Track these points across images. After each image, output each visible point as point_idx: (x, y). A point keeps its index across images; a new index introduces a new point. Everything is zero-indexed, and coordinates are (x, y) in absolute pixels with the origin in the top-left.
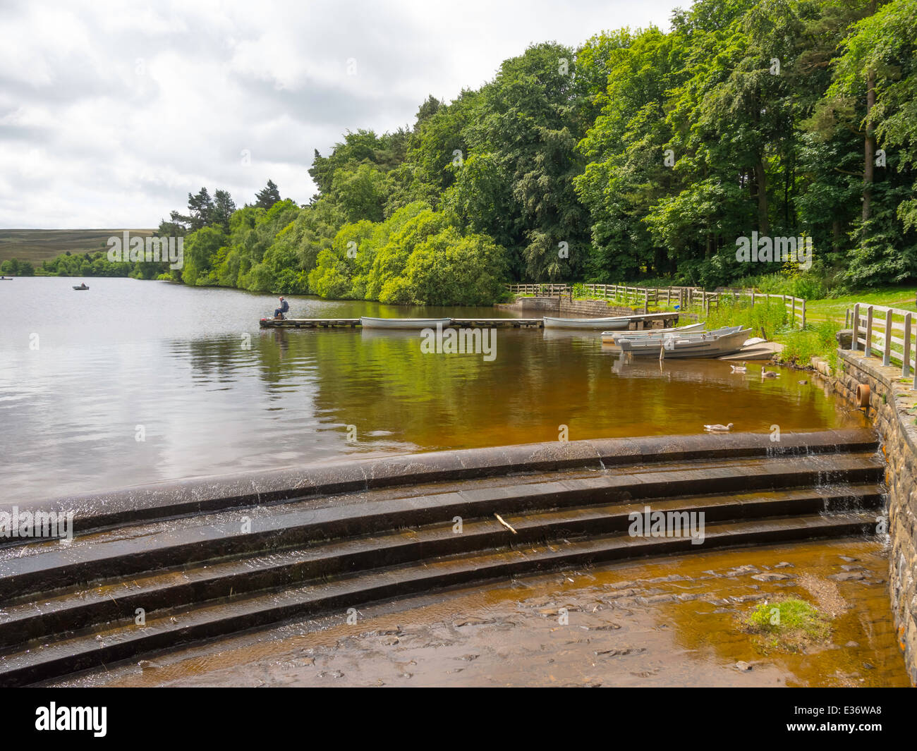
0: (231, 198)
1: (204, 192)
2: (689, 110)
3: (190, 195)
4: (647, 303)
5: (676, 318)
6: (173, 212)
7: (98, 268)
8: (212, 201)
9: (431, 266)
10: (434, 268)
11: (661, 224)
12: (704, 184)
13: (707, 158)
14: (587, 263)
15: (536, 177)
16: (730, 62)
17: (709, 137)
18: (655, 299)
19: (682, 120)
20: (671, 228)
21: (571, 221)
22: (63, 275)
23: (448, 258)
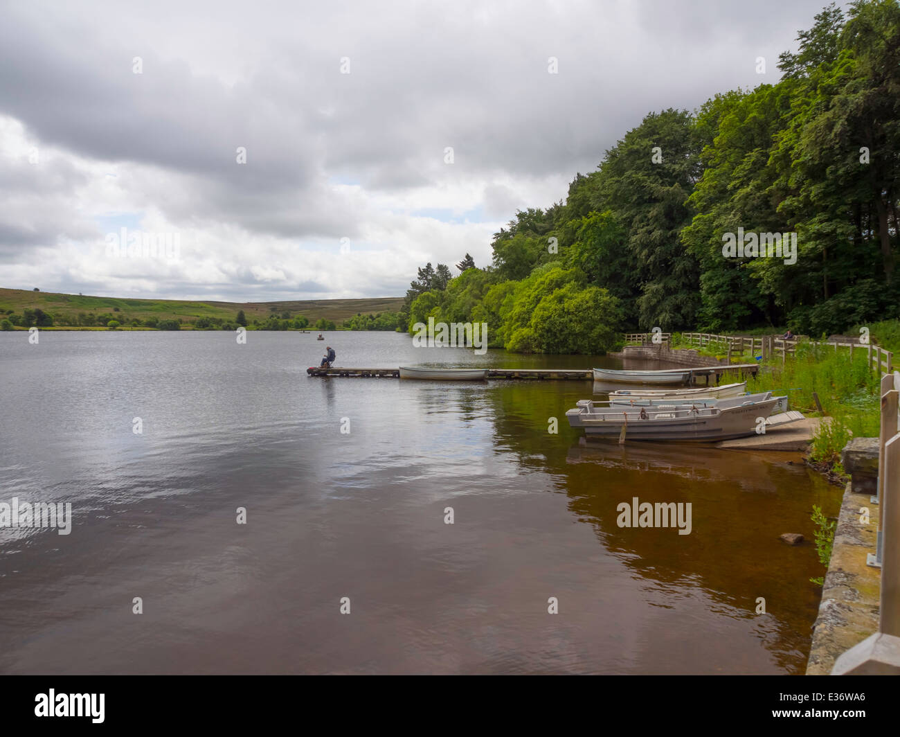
0: (449, 270)
1: (429, 265)
2: (792, 148)
3: (419, 269)
4: (730, 353)
5: (755, 371)
6: (413, 282)
7: (377, 325)
8: (435, 273)
9: (550, 317)
10: (552, 319)
11: (763, 269)
12: (811, 224)
13: (812, 194)
14: (699, 312)
15: (650, 232)
16: (835, 89)
17: (814, 173)
18: (740, 348)
19: (785, 158)
20: (773, 272)
21: (683, 272)
22: (354, 329)
23: (565, 310)
